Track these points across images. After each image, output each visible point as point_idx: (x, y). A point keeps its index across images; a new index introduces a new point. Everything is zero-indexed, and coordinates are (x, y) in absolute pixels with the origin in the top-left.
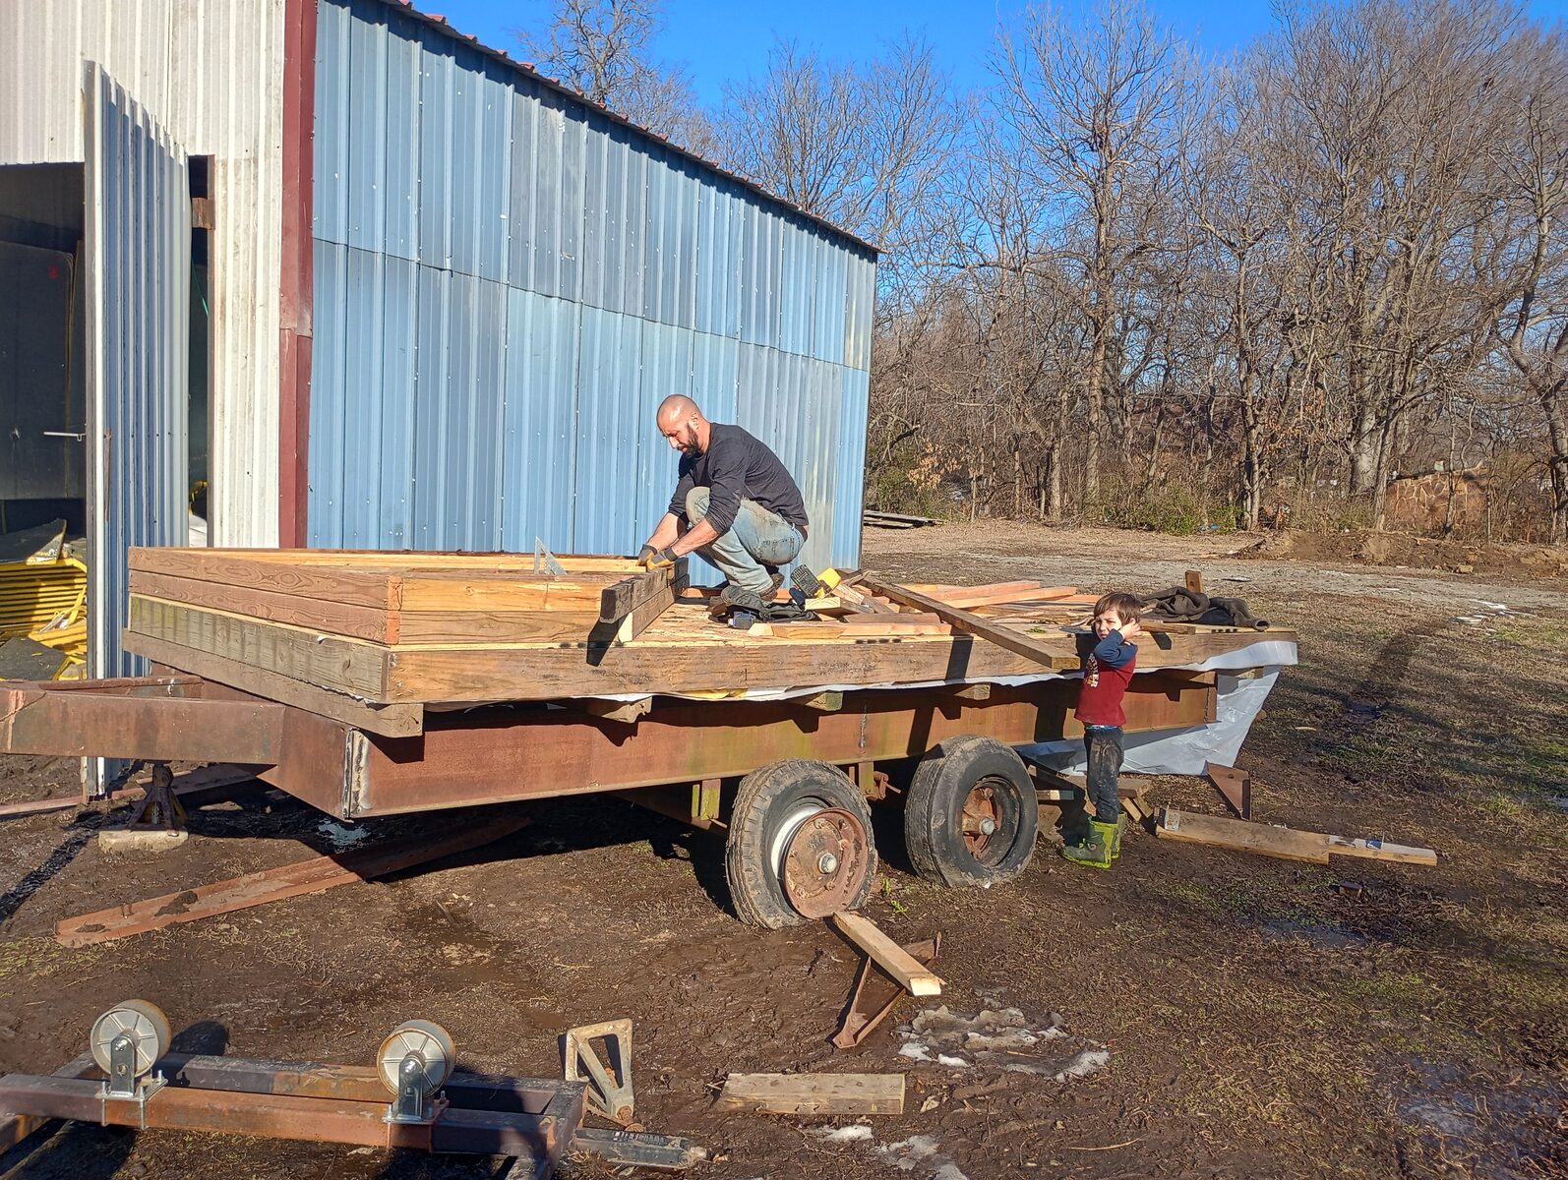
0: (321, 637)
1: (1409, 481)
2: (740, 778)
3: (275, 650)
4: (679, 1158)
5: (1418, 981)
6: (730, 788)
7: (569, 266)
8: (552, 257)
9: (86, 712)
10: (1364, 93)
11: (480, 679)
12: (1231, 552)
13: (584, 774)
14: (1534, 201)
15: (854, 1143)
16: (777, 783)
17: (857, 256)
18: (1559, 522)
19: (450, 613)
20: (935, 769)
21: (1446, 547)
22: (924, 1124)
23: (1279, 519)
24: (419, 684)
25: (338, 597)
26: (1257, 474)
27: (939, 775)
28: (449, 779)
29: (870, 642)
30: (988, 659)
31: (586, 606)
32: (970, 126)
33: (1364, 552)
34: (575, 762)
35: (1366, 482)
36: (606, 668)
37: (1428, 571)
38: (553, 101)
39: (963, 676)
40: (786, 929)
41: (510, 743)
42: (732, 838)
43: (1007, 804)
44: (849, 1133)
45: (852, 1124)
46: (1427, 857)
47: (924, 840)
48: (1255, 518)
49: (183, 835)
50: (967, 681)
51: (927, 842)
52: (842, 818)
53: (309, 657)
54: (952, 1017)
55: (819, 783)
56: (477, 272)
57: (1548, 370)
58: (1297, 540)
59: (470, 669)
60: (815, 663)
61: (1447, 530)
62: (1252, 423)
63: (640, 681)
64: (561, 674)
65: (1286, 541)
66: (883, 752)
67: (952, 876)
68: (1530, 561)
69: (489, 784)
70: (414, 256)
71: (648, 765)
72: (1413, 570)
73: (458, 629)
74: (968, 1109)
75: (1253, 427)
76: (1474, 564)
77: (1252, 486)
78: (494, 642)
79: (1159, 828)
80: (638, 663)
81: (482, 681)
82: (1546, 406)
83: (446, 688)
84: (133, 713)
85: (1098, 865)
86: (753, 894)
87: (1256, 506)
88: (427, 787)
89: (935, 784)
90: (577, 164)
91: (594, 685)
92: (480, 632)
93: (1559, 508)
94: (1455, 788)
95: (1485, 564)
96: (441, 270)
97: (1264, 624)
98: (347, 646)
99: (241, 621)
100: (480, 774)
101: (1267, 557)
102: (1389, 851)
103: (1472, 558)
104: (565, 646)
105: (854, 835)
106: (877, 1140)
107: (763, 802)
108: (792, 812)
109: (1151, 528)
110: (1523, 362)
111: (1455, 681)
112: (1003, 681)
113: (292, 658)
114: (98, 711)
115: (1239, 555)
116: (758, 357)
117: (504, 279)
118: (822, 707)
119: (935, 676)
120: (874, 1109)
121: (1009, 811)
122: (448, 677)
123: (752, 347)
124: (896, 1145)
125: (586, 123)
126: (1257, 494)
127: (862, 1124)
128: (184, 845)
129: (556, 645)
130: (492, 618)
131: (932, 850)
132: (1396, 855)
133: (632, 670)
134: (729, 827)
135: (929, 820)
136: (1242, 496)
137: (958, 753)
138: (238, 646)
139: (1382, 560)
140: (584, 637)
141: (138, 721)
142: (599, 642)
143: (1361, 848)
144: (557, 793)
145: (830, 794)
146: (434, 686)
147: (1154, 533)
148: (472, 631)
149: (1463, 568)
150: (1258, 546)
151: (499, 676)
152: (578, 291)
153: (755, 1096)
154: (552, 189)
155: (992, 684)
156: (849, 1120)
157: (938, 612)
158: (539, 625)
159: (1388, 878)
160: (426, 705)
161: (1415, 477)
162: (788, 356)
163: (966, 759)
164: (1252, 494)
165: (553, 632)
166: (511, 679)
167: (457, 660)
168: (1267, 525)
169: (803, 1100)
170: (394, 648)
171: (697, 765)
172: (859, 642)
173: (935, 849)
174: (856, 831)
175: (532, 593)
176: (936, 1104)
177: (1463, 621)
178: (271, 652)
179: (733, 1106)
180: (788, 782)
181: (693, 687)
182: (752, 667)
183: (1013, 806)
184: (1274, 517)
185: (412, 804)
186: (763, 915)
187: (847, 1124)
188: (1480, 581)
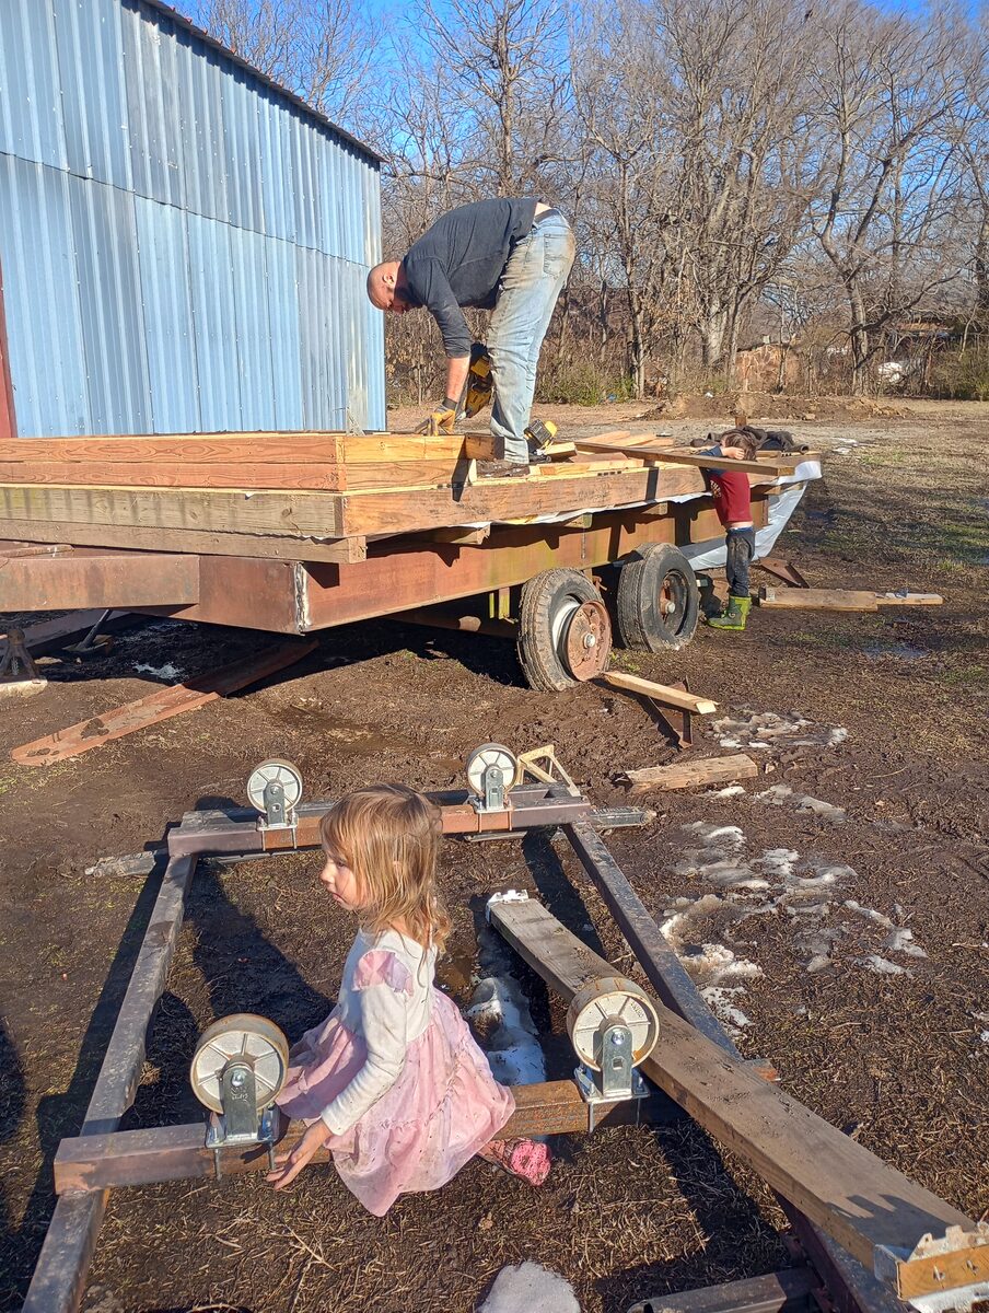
0: (249, 494)
1: (746, 352)
2: (522, 585)
3: (183, 511)
4: (642, 818)
5: (980, 669)
6: (516, 592)
7: (174, 173)
8: (161, 165)
9: (43, 573)
10: (713, 20)
11: (394, 515)
12: (638, 416)
13: (431, 588)
14: (839, 117)
15: (735, 798)
16: (552, 585)
17: (367, 165)
18: (857, 377)
19: (373, 464)
20: (638, 568)
21: (794, 401)
22: (775, 779)
23: (658, 388)
24: (360, 521)
25: (270, 459)
26: (642, 352)
27: (642, 572)
28: (355, 598)
29: (606, 474)
30: (667, 484)
31: (447, 455)
32: (386, 42)
33: (737, 409)
34: (426, 580)
35: (715, 354)
36: (464, 503)
37: (784, 420)
38: (148, 14)
39: (654, 497)
40: (569, 690)
41: (389, 568)
42: (525, 629)
43: (678, 591)
44: (727, 792)
45: (728, 787)
46: (936, 599)
47: (635, 620)
48: (642, 388)
49: (44, 683)
50: (658, 500)
51: (638, 622)
52: (593, 607)
53: (233, 512)
54: (734, 723)
55: (575, 583)
56: (110, 180)
57: (851, 259)
58: (687, 402)
59: (390, 506)
60: (577, 492)
61: (780, 389)
62: (637, 309)
63: (484, 512)
64: (440, 509)
65: (681, 404)
66: (595, 561)
67: (655, 644)
68: (852, 408)
69: (377, 601)
70: (64, 166)
71: (466, 580)
72: (773, 420)
73: (379, 476)
74: (796, 767)
75: (639, 313)
76: (815, 412)
77: (639, 362)
78: (400, 486)
79: (762, 601)
80: (482, 498)
81: (396, 517)
82: (849, 287)
83: (376, 523)
84: (82, 572)
85: (736, 628)
86: (547, 667)
87: (642, 379)
88: (344, 606)
89: (640, 579)
90: (170, 75)
91: (458, 516)
92: (392, 478)
93: (858, 367)
94: (911, 557)
95: (822, 412)
96: (85, 178)
97: (806, 448)
98: (287, 498)
99: (130, 492)
100: (373, 593)
101: (668, 418)
102: (912, 599)
103: (813, 408)
104: (440, 487)
105: (599, 620)
106: (750, 792)
107: (546, 600)
108: (562, 606)
109: (565, 401)
110: (832, 251)
111: (863, 491)
112: (676, 499)
113: (209, 515)
114: (54, 571)
115: (645, 417)
116: (309, 258)
117: (130, 186)
118: (580, 526)
119: (638, 499)
120: (739, 775)
121: (679, 596)
122: (376, 515)
123: (304, 250)
124: (764, 793)
125: (174, 36)
126: (642, 369)
127: (734, 785)
128: (45, 690)
129: (435, 487)
130: (397, 467)
131: (642, 627)
132: (916, 601)
133: (479, 504)
134: (520, 621)
135: (638, 605)
136: (631, 370)
137: (652, 555)
138: (128, 513)
139: (750, 414)
140: (449, 478)
141: (87, 577)
142: (458, 485)
143: (892, 599)
144: (419, 605)
145: (581, 592)
146: (370, 522)
147: (568, 405)
148: (387, 477)
149: (809, 416)
150: (660, 409)
151: (405, 512)
152: (183, 198)
153: (657, 780)
154: (155, 100)
155: (670, 502)
156: (724, 785)
157: (623, 451)
158: (424, 471)
159: (918, 613)
160: (367, 537)
161: (750, 349)
162: (329, 257)
163: (658, 559)
164: (639, 368)
165: (433, 476)
166: (413, 514)
167: (380, 501)
168: (651, 394)
169: (691, 777)
170: (345, 494)
171: (494, 579)
172: (600, 474)
173: (644, 626)
174: (602, 617)
175: (417, 446)
176: (773, 768)
177: (837, 453)
178: (178, 514)
179: (644, 789)
180: (559, 584)
181: (511, 515)
182: (544, 497)
183: (683, 590)
184: (655, 387)
185: (335, 619)
186: (553, 682)
187: (723, 788)
188: (822, 425)
